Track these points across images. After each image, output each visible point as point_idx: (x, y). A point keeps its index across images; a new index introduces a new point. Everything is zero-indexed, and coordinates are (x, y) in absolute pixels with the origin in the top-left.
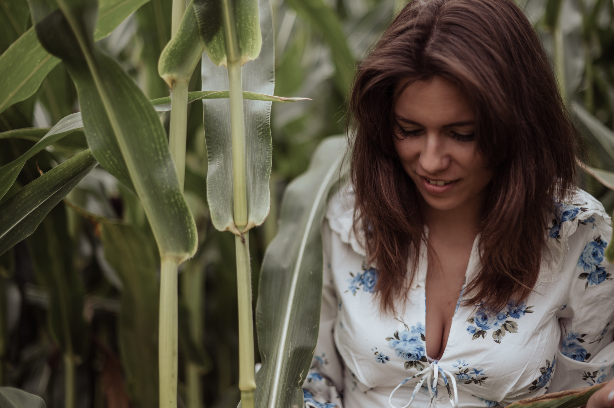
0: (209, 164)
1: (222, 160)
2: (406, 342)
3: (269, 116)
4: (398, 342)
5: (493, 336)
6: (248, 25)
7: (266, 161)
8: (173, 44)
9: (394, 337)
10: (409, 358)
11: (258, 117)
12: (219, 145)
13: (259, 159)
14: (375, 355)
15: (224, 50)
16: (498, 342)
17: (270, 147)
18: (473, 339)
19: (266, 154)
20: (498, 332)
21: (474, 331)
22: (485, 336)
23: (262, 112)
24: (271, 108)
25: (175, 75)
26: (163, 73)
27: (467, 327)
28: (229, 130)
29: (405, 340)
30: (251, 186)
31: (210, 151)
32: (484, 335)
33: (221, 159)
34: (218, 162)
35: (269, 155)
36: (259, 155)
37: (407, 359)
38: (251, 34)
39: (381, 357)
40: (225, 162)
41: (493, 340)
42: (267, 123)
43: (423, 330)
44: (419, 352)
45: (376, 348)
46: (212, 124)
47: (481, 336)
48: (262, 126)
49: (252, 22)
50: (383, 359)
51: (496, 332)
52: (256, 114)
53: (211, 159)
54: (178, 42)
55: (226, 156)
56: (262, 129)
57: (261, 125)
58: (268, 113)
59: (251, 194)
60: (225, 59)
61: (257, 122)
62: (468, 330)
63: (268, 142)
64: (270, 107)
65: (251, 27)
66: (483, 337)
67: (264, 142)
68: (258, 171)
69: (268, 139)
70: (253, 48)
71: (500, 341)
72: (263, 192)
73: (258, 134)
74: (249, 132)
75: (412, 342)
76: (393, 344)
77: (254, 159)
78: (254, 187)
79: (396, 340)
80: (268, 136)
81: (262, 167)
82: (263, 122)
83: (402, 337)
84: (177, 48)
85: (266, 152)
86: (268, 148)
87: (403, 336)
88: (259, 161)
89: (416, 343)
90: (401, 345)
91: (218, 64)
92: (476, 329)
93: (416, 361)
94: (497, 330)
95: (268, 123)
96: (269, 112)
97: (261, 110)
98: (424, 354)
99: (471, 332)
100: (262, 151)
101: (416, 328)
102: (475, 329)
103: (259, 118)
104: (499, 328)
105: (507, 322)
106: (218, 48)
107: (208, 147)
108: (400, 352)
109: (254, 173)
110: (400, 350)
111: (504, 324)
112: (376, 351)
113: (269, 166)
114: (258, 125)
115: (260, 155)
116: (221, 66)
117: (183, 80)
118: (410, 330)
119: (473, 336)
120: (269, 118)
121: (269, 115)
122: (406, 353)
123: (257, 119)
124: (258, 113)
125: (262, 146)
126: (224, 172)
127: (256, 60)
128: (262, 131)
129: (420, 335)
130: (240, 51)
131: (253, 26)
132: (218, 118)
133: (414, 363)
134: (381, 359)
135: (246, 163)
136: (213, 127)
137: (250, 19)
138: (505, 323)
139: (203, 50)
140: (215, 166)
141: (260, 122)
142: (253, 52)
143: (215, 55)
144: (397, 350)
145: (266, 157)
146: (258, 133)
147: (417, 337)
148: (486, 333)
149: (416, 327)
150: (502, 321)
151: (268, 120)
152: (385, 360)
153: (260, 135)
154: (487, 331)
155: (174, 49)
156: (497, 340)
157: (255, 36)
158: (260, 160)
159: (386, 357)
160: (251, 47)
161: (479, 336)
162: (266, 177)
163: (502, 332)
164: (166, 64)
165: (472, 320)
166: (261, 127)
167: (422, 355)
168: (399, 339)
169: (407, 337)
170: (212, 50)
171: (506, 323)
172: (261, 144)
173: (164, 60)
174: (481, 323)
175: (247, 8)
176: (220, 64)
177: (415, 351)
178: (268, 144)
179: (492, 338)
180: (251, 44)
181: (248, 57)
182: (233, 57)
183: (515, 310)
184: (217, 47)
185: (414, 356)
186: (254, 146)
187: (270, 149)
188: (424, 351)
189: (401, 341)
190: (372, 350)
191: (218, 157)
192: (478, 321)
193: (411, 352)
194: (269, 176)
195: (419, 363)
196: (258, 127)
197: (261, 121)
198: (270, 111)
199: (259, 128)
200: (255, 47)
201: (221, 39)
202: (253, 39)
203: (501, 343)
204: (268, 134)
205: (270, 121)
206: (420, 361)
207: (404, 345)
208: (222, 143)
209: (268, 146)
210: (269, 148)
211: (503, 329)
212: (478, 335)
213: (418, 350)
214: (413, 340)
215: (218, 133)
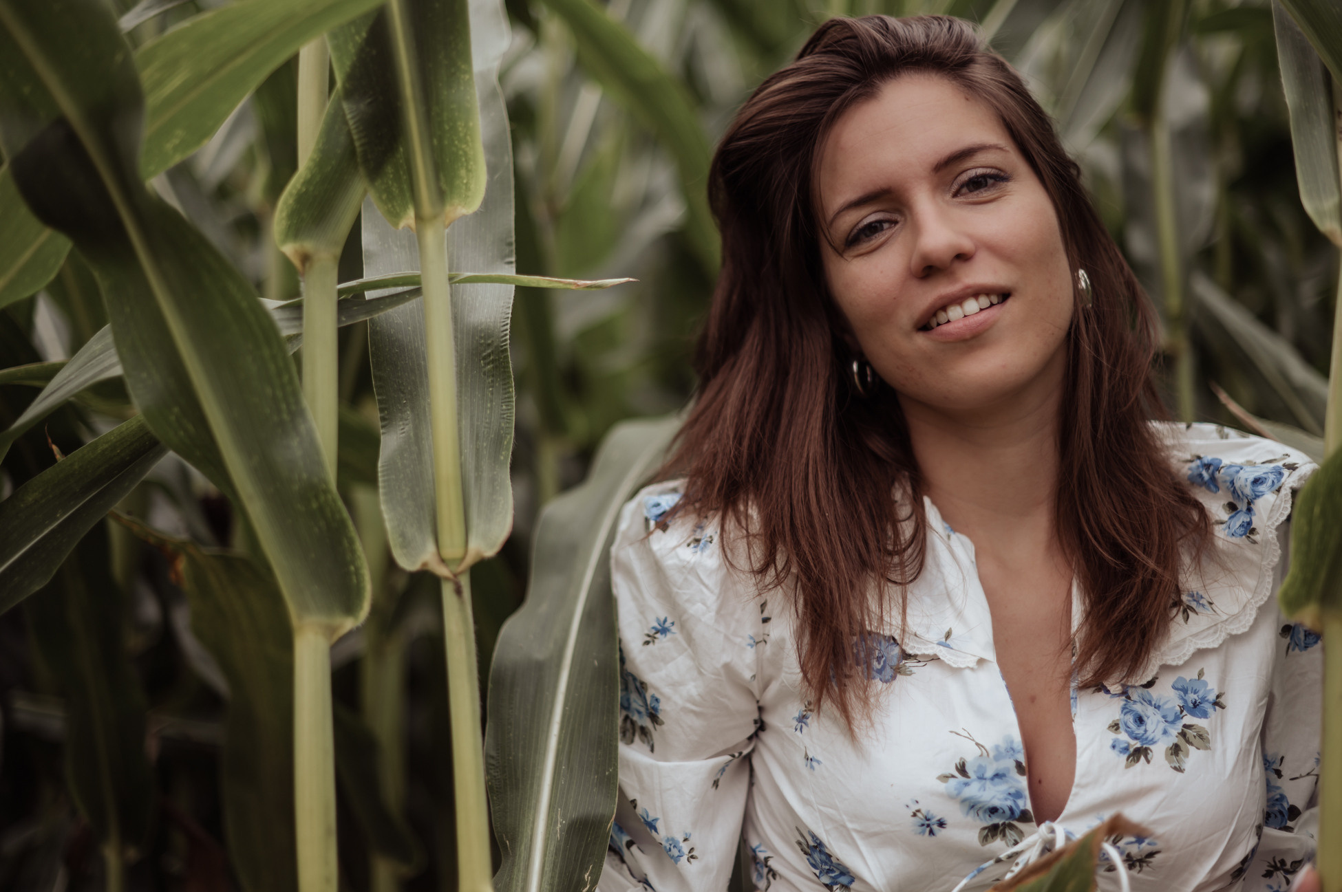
0: (383, 433)
1: (411, 425)
2: (984, 781)
3: (508, 332)
4: (966, 784)
5: (1167, 758)
6: (456, 142)
7: (503, 425)
8: (302, 180)
9: (956, 774)
10: (990, 816)
11: (483, 335)
12: (403, 393)
13: (488, 420)
14: (914, 819)
15: (408, 194)
16: (1179, 769)
17: (508, 395)
18: (1127, 767)
19: (503, 410)
20: (1175, 749)
21: (1126, 749)
22: (1151, 759)
23: (491, 324)
24: (510, 316)
25: (308, 245)
26: (284, 241)
27: (1110, 743)
28: (422, 363)
29: (981, 778)
30: (472, 475)
31: (383, 406)
32: (1149, 757)
33: (407, 422)
34: (402, 429)
35: (509, 411)
36: (486, 412)
37: (985, 820)
38: (463, 159)
39: (928, 820)
40: (417, 428)
41: (1168, 765)
42: (502, 346)
43: (1019, 752)
44: (1015, 801)
45: (917, 802)
46: (387, 350)
47: (1142, 758)
48: (492, 352)
49: (466, 135)
50: (931, 825)
51: (1171, 748)
52: (479, 328)
53: (386, 422)
54: (313, 176)
55: (418, 415)
56: (491, 358)
57: (489, 351)
58: (504, 325)
59: (473, 493)
60: (411, 213)
61: (481, 344)
62: (1114, 747)
63: (505, 384)
64: (509, 313)
65: (464, 146)
66: (1148, 762)
67: (497, 384)
68: (485, 444)
69: (504, 379)
70: (468, 189)
71: (1182, 768)
72: (498, 488)
73: (484, 370)
74: (464, 365)
75: (996, 780)
76: (956, 789)
77: (478, 421)
78: (478, 478)
79: (961, 778)
80: (505, 372)
81: (493, 436)
82: (495, 344)
83: (975, 772)
84: (311, 188)
85: (502, 406)
86: (506, 398)
87: (975, 769)
88: (487, 425)
89: (1007, 782)
90: (974, 790)
91: (396, 225)
92: (1129, 744)
93: (1007, 822)
94: (1171, 745)
95: (505, 345)
96: (507, 324)
97: (488, 320)
98: (1025, 805)
99: (1121, 752)
100: (494, 403)
101: (1002, 750)
102: (1126, 745)
103: (485, 336)
104: (1175, 740)
105: (1185, 726)
106: (397, 192)
107: (380, 398)
108: (972, 804)
109: (477, 450)
110: (973, 801)
111: (1180, 731)
112: (914, 808)
113: (508, 434)
114: (484, 351)
115: (488, 412)
116: (403, 228)
117: (326, 254)
118: (991, 755)
119: (1128, 759)
120: (506, 335)
121: (506, 330)
122: (986, 807)
123: (481, 338)
124: (483, 326)
125: (492, 394)
126: (414, 448)
127: (475, 214)
128: (493, 363)
129: (1014, 764)
130: (442, 196)
131: (466, 143)
132: (400, 336)
133: (1001, 828)
134: (928, 826)
135: (460, 430)
136: (389, 356)
137: (460, 129)
138: (1182, 730)
139: (365, 192)
140: (395, 438)
141: (489, 345)
142: (468, 197)
143: (390, 206)
144: (964, 801)
145: (502, 416)
146: (484, 367)
147: (1008, 769)
148: (1151, 751)
149: (1003, 746)
150: (1176, 727)
151: (506, 340)
152: (935, 828)
153: (489, 371)
154: (1152, 747)
155: (304, 190)
156: (1177, 765)
157: (471, 163)
158: (489, 423)
159: (939, 820)
160: (464, 187)
161: (1138, 760)
162: (502, 458)
163: (1182, 749)
164: (289, 223)
165: (1115, 727)
166: (489, 355)
167: (1022, 807)
168: (968, 777)
169: (985, 771)
170: (384, 196)
171: (1185, 730)
172: (491, 389)
173: (284, 214)
174: (1137, 732)
175: (454, 106)
176: (402, 224)
177: (1006, 799)
178: (505, 389)
179: (1166, 762)
180: (465, 181)
181: (459, 208)
182: (427, 208)
183: (1194, 701)
184: (395, 190)
185: (1004, 812)
186: (477, 393)
187: (509, 400)
188: (1025, 798)
189: (974, 780)
190: (907, 806)
191: (402, 419)
192: (1128, 727)
193: (996, 803)
194: (508, 455)
195: (1011, 827)
196: (484, 354)
197: (489, 342)
198: (509, 321)
199: (485, 356)
200: (472, 186)
201: (401, 173)
202: (468, 171)
203: (1185, 772)
204: (504, 368)
205: (508, 342)
206: (1015, 823)
207: (979, 790)
208: (409, 389)
209: (506, 394)
210: (509, 398)
211: (1182, 742)
212: (1136, 758)
213: (1012, 798)
214: (998, 776)
215: (399, 368)
